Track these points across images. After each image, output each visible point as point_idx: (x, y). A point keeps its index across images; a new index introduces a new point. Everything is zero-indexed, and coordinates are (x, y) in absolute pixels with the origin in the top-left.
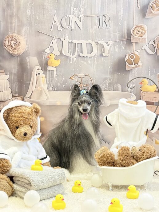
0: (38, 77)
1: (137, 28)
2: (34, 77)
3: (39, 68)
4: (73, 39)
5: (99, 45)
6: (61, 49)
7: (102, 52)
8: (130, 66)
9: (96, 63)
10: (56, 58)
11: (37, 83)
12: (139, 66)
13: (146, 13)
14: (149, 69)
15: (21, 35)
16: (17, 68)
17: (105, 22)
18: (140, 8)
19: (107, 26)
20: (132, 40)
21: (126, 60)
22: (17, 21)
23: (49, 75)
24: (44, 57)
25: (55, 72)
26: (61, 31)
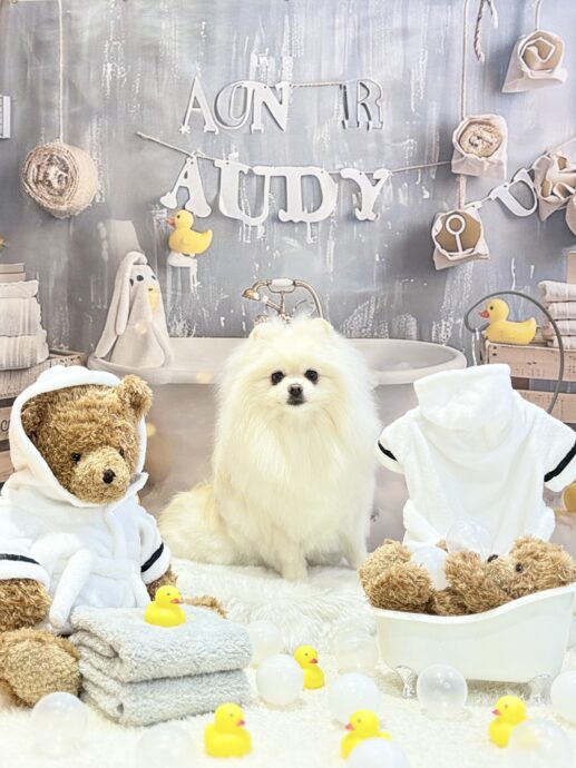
0: (137, 288)
1: (474, 128)
2: (122, 289)
3: (139, 260)
4: (256, 162)
5: (343, 183)
6: (213, 197)
7: (353, 208)
8: (447, 254)
9: (333, 244)
10: (199, 225)
11: (133, 311)
12: (479, 254)
13: (505, 76)
14: (513, 267)
15: (82, 148)
16: (65, 259)
17: (364, 105)
18: (483, 58)
19: (370, 119)
20: (457, 167)
21: (434, 234)
22: (67, 98)
23: (174, 283)
24: (158, 221)
25: (193, 272)
26: (217, 132)
